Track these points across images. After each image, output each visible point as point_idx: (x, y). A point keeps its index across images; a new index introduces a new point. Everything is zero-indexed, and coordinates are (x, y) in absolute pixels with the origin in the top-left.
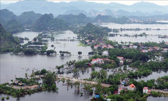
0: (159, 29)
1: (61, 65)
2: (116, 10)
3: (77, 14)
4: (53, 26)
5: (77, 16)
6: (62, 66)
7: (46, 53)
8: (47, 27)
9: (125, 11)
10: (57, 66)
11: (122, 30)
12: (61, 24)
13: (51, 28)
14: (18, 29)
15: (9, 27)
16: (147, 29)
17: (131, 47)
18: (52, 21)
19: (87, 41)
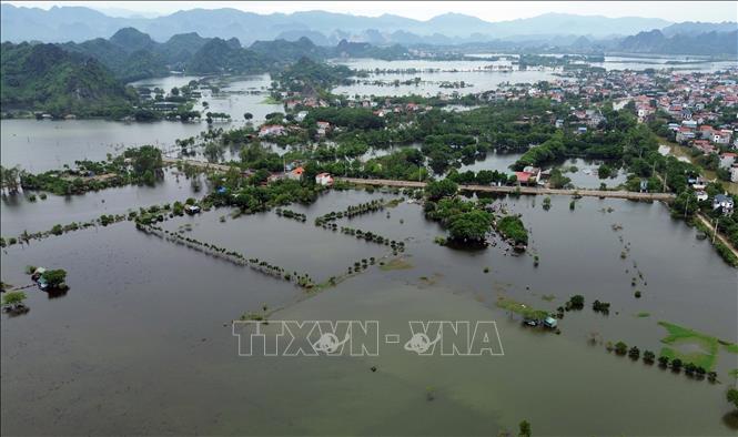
0: (455, 71)
1: (188, 138)
2: (392, 30)
3: (296, 39)
4: (232, 64)
5: (294, 44)
6: (191, 141)
7: (178, 117)
8: (219, 68)
9: (409, 33)
10: (177, 141)
11: (378, 72)
12: (249, 60)
13: (226, 69)
14: (151, 71)
15: (132, 66)
16: (431, 71)
17: (365, 105)
18: (230, 53)
19: (284, 94)
